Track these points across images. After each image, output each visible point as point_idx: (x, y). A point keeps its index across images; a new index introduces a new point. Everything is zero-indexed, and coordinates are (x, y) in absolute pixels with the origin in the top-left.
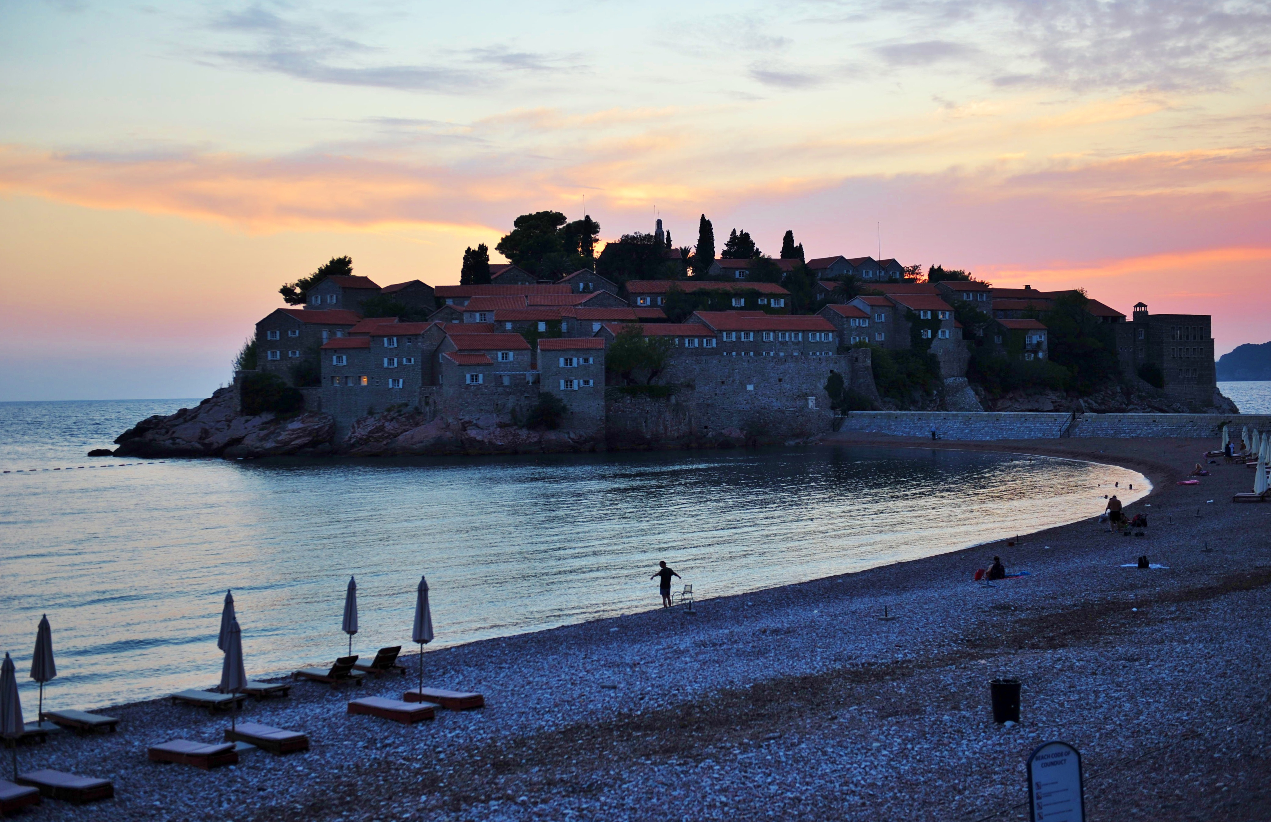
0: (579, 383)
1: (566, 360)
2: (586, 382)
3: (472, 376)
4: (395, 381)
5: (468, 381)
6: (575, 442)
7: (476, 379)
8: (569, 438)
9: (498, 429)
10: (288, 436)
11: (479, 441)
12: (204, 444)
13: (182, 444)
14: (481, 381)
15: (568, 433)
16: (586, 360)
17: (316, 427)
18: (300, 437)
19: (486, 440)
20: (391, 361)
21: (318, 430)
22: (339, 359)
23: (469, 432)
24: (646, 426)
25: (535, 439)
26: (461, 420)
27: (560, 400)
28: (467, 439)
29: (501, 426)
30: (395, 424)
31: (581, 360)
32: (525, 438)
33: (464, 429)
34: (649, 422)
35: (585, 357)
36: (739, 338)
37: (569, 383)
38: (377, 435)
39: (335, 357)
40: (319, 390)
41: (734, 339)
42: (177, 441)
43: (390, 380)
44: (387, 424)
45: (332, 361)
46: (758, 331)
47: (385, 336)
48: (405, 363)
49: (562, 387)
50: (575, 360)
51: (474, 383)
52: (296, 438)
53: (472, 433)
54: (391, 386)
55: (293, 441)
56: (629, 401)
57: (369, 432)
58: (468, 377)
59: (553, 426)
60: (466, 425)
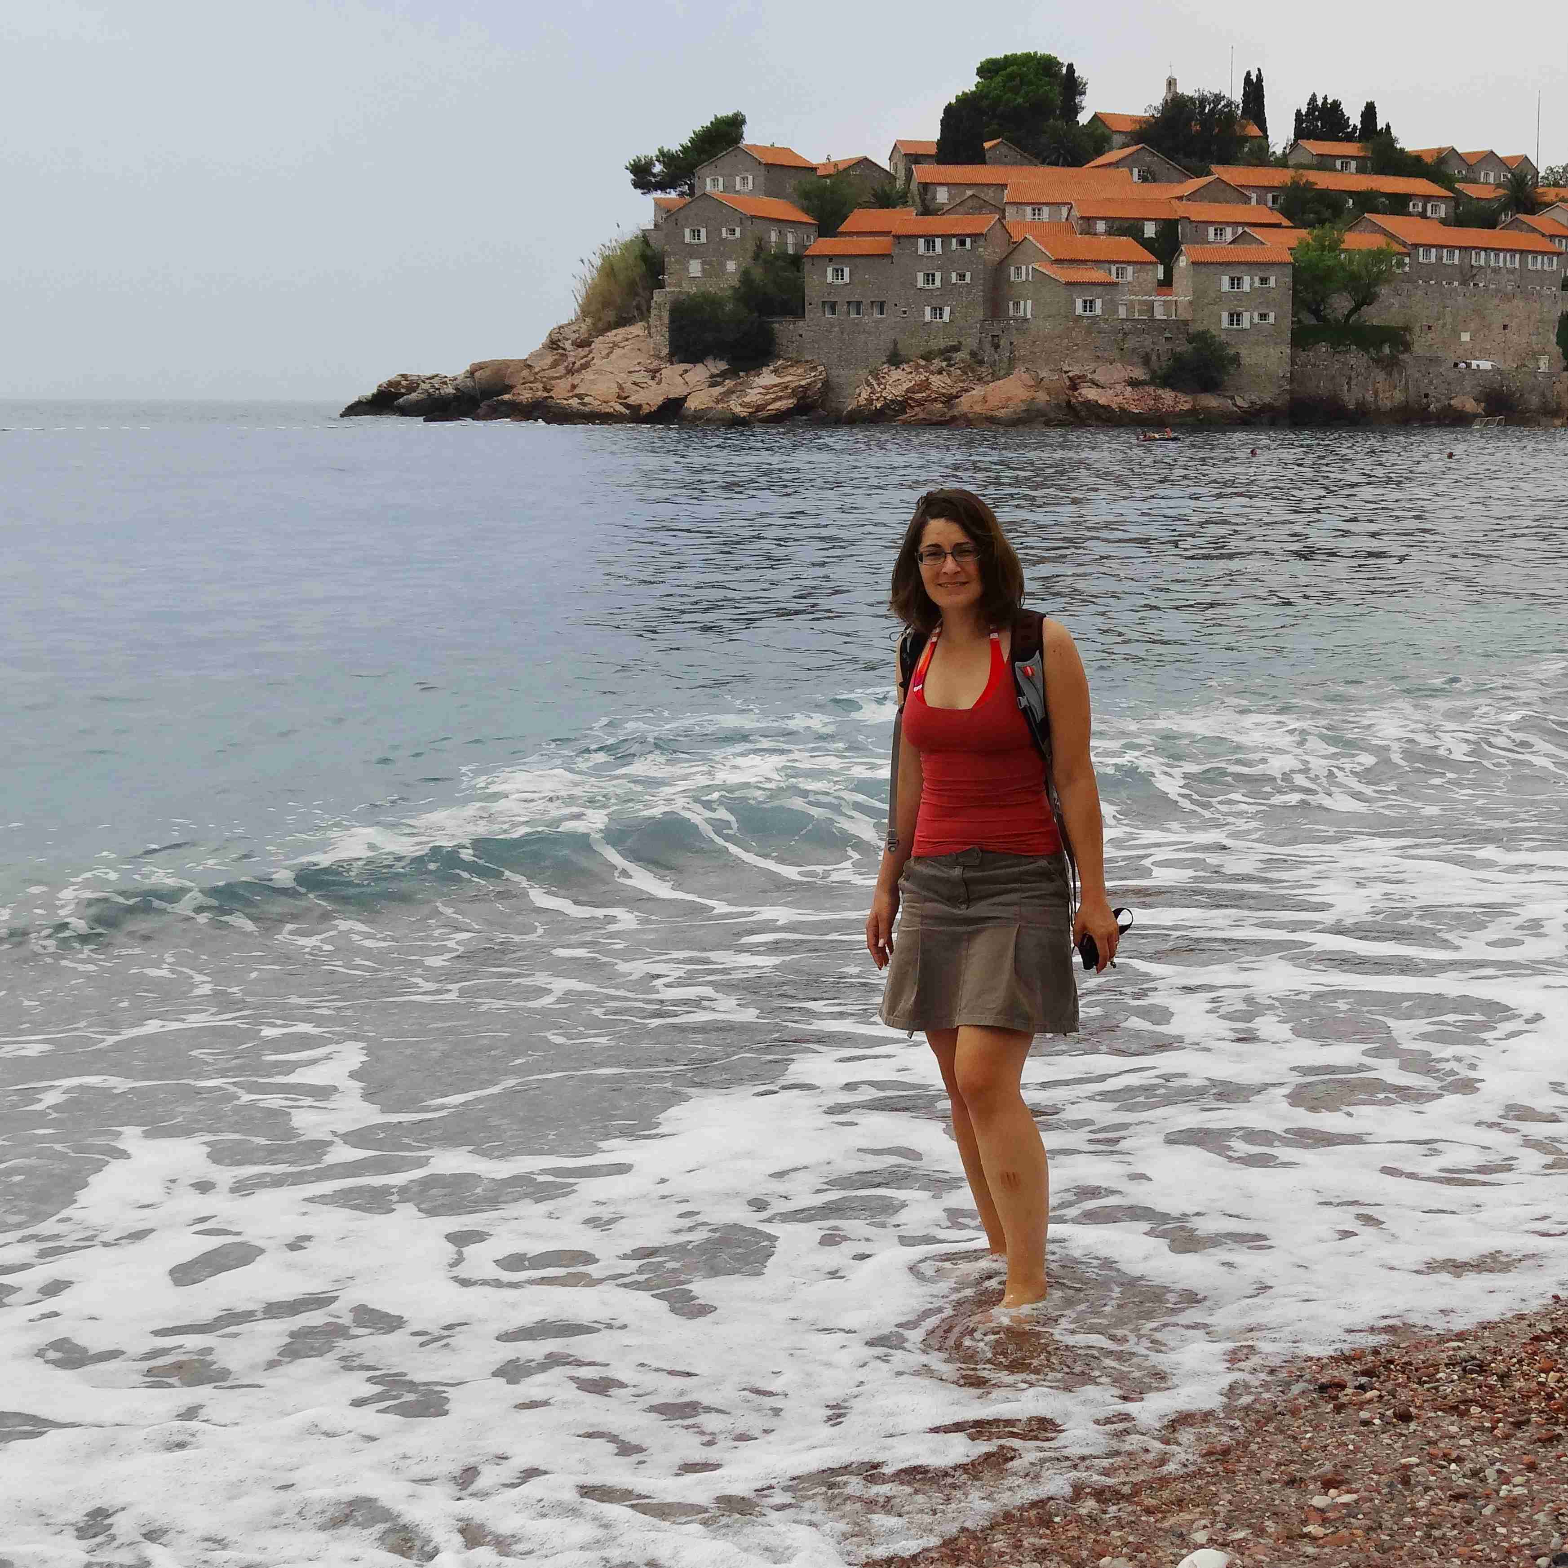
0: (1252, 318)
1: (1232, 279)
2: (1263, 316)
3: (1085, 302)
4: (938, 311)
5: (1079, 310)
6: (1244, 412)
7: (1091, 307)
8: (1235, 405)
9: (1129, 389)
10: (759, 396)
11: (1103, 406)
12: (627, 406)
13: (594, 404)
14: (1098, 311)
15: (1232, 398)
16: (1264, 280)
17: (803, 383)
18: (780, 398)
19: (1114, 406)
20: (930, 278)
21: (806, 388)
22: (839, 272)
23: (1084, 391)
24: (1349, 390)
25: (1186, 407)
26: (1066, 372)
27: (1224, 345)
28: (1082, 403)
29: (1133, 383)
30: (944, 377)
31: (1257, 279)
32: (1171, 403)
33: (1074, 387)
34: (1353, 382)
35: (1262, 275)
36: (1440, 258)
37: (1235, 317)
38: (920, 395)
39: (830, 270)
40: (801, 323)
41: (1433, 260)
42: (586, 400)
43: (928, 309)
44: (933, 378)
45: (826, 277)
46: (1466, 248)
47: (921, 236)
48: (954, 281)
49: (1225, 324)
50: (1247, 280)
51: (1088, 313)
52: (775, 400)
53: (1090, 393)
54: (928, 317)
55: (770, 404)
56: (1324, 349)
57: (907, 391)
58: (1079, 304)
59: (1210, 386)
60: (1078, 381)
